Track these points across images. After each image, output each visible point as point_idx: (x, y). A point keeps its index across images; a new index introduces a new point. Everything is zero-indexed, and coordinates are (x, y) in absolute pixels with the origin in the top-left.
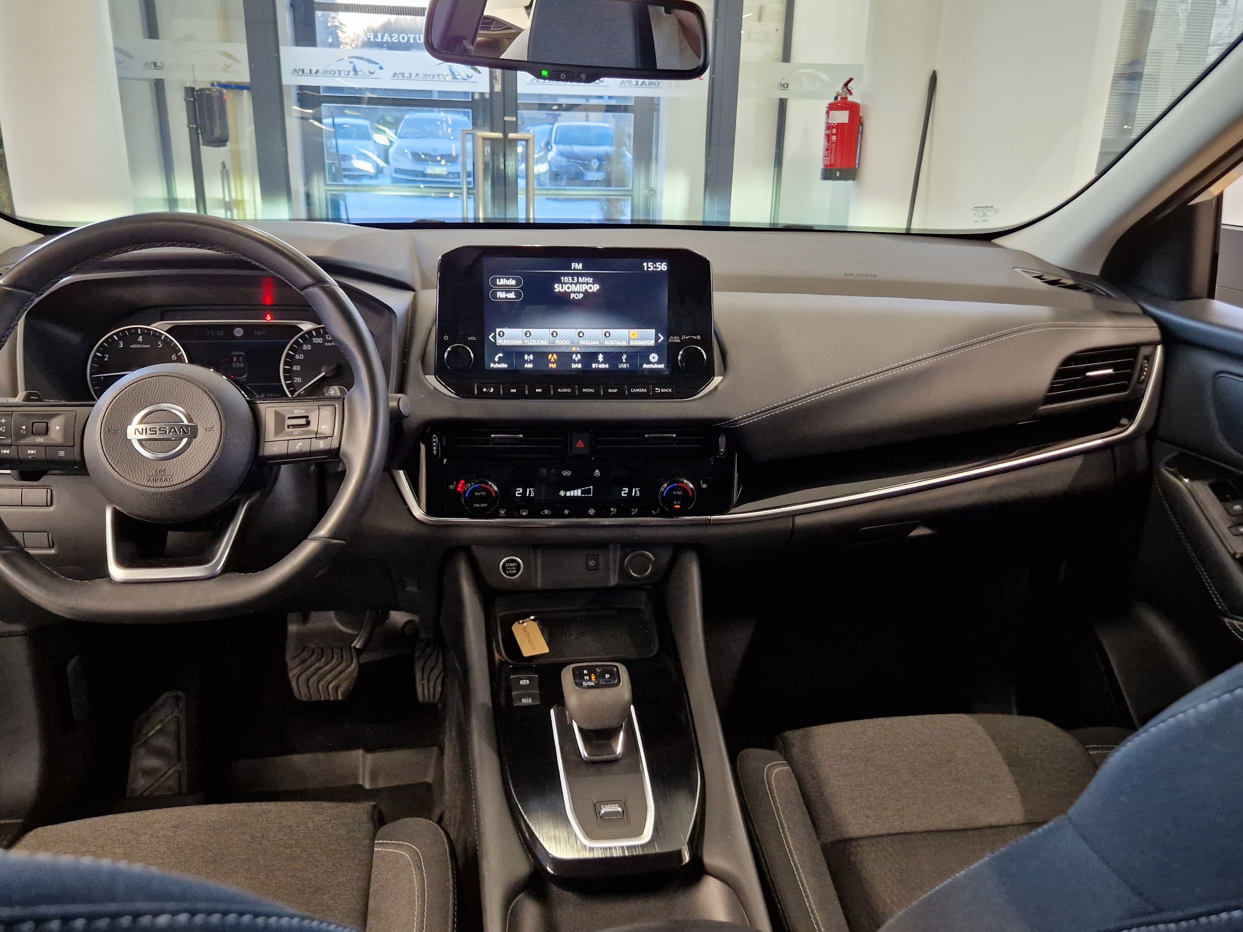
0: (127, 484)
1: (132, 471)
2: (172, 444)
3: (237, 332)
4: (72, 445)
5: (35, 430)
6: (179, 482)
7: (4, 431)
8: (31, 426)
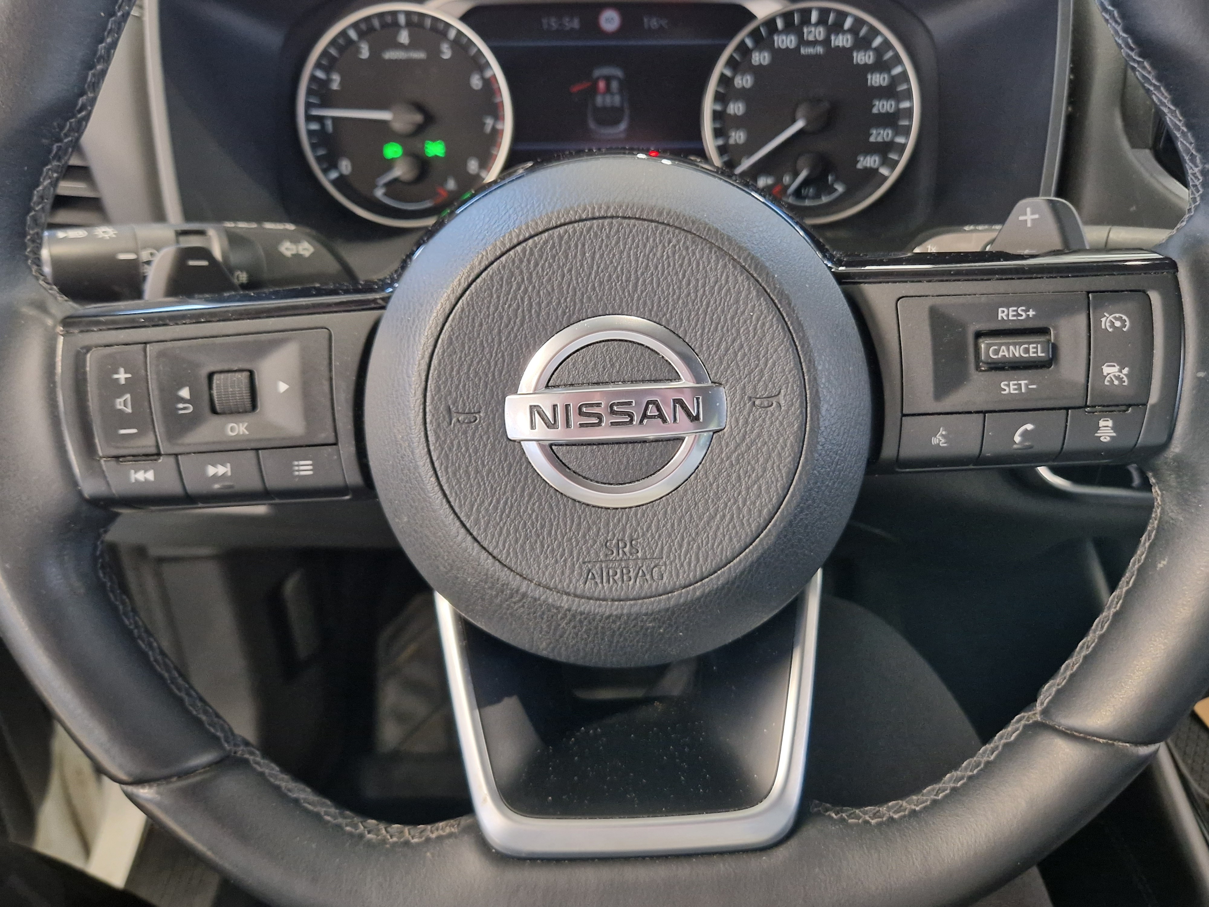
0: (523, 589)
1: (532, 549)
2: (650, 455)
3: (608, 20)
4: (332, 440)
5: (219, 395)
6: (682, 581)
7: (129, 410)
8: (205, 387)
